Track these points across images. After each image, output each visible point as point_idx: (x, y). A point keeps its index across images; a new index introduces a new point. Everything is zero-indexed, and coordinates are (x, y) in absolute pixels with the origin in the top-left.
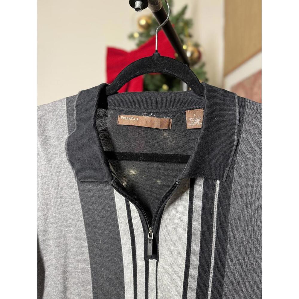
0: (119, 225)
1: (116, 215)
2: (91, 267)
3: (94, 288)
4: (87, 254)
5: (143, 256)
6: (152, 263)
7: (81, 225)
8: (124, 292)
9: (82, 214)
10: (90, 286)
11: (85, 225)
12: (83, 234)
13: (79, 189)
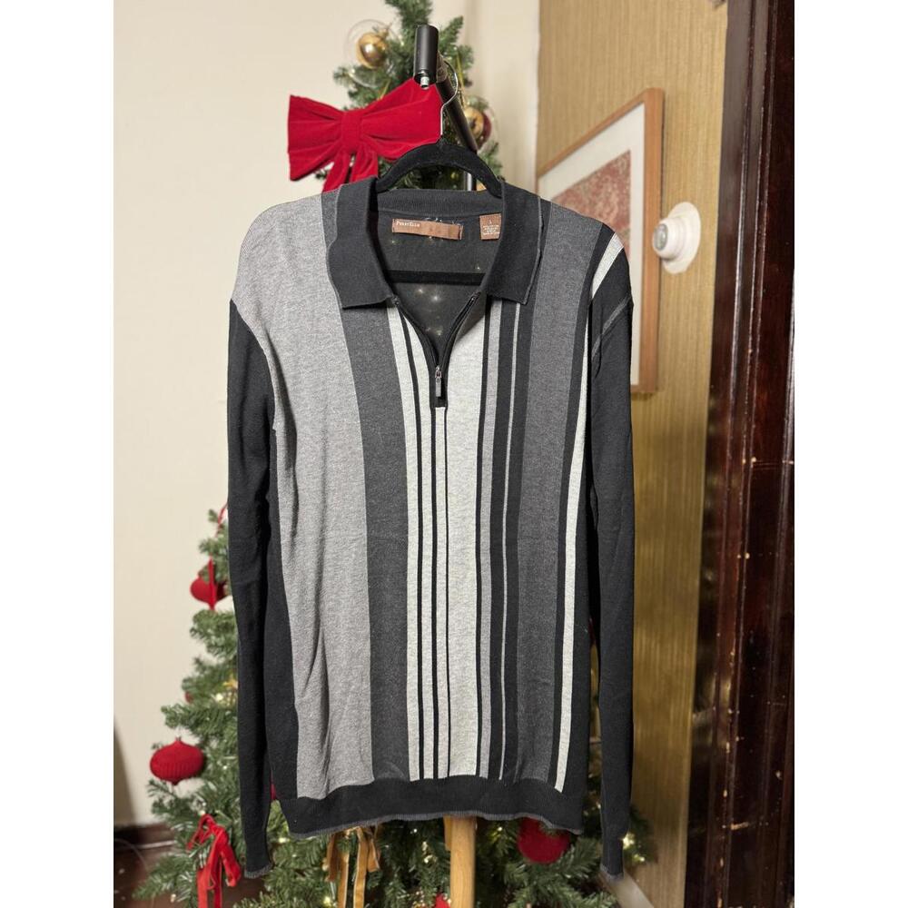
0: (398, 366)
1: (393, 353)
2: (361, 422)
3: (365, 449)
4: (355, 407)
5: (428, 403)
6: (440, 411)
7: (348, 368)
8: (405, 452)
9: (347, 352)
10: (360, 448)
11: (352, 367)
12: (349, 379)
13: (342, 319)
